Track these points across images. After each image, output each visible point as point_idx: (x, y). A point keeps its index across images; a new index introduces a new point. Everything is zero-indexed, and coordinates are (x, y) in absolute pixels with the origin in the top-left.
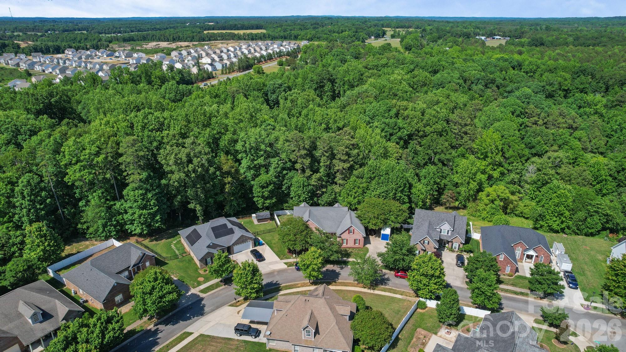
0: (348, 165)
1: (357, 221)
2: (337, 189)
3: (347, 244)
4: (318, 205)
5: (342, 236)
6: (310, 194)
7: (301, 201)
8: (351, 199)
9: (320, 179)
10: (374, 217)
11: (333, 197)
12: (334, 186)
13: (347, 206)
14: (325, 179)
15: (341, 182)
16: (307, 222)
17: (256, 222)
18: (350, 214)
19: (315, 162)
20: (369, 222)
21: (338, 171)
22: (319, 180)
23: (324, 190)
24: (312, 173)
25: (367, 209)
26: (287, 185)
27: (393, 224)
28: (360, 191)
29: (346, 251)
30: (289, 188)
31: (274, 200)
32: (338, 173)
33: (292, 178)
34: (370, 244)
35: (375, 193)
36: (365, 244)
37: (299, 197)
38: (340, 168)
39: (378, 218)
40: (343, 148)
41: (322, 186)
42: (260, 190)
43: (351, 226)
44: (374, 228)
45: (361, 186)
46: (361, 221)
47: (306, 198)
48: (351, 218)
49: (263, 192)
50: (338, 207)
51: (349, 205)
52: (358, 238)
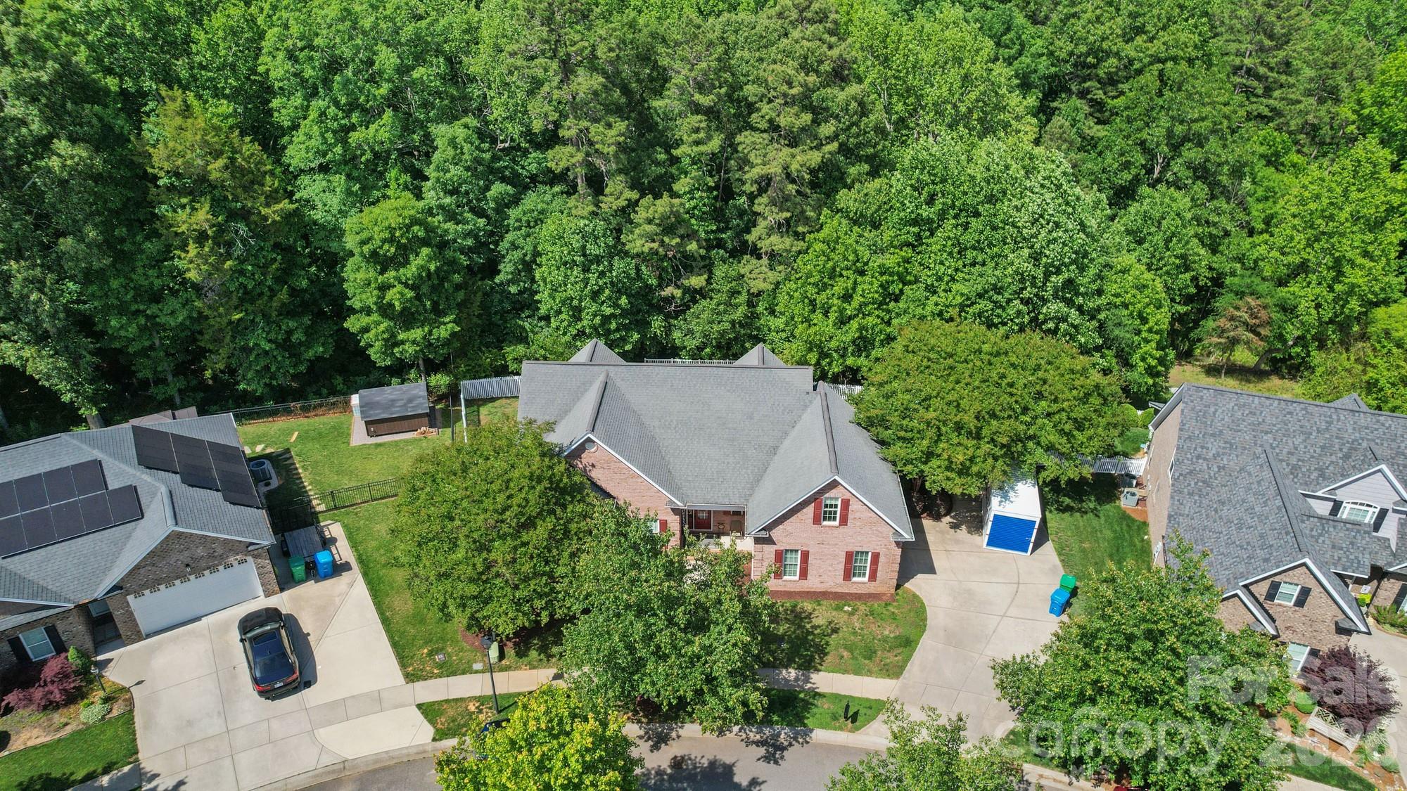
0: (815, 158)
1: (861, 446)
2: (758, 276)
3: (804, 574)
4: (667, 351)
5: (776, 534)
6: (624, 301)
7: (581, 335)
8: (824, 326)
9: (670, 226)
10: (959, 427)
11: (739, 314)
12: (747, 265)
13: (802, 362)
14: (703, 229)
15: (778, 242)
16: (582, 448)
17: (359, 435)
18: (827, 409)
19: (652, 145)
20: (929, 455)
21: (765, 184)
22: (669, 230)
23: (697, 281)
24: (634, 195)
25: (914, 382)
26: (517, 255)
27: (1050, 461)
28: (869, 287)
29: (798, 617)
30: (528, 266)
31: (446, 329)
32: (764, 199)
33: (540, 219)
34: (931, 570)
35: (942, 298)
36: (905, 574)
37: (577, 313)
38: (775, 169)
39: (978, 437)
40: (790, 68)
41: (687, 264)
42: (372, 274)
43: (834, 484)
44: (956, 487)
45: (878, 261)
46: (882, 443)
47: (606, 319)
48: (830, 433)
49: (384, 288)
50: (764, 366)
51: (813, 357)
52: (871, 548)
